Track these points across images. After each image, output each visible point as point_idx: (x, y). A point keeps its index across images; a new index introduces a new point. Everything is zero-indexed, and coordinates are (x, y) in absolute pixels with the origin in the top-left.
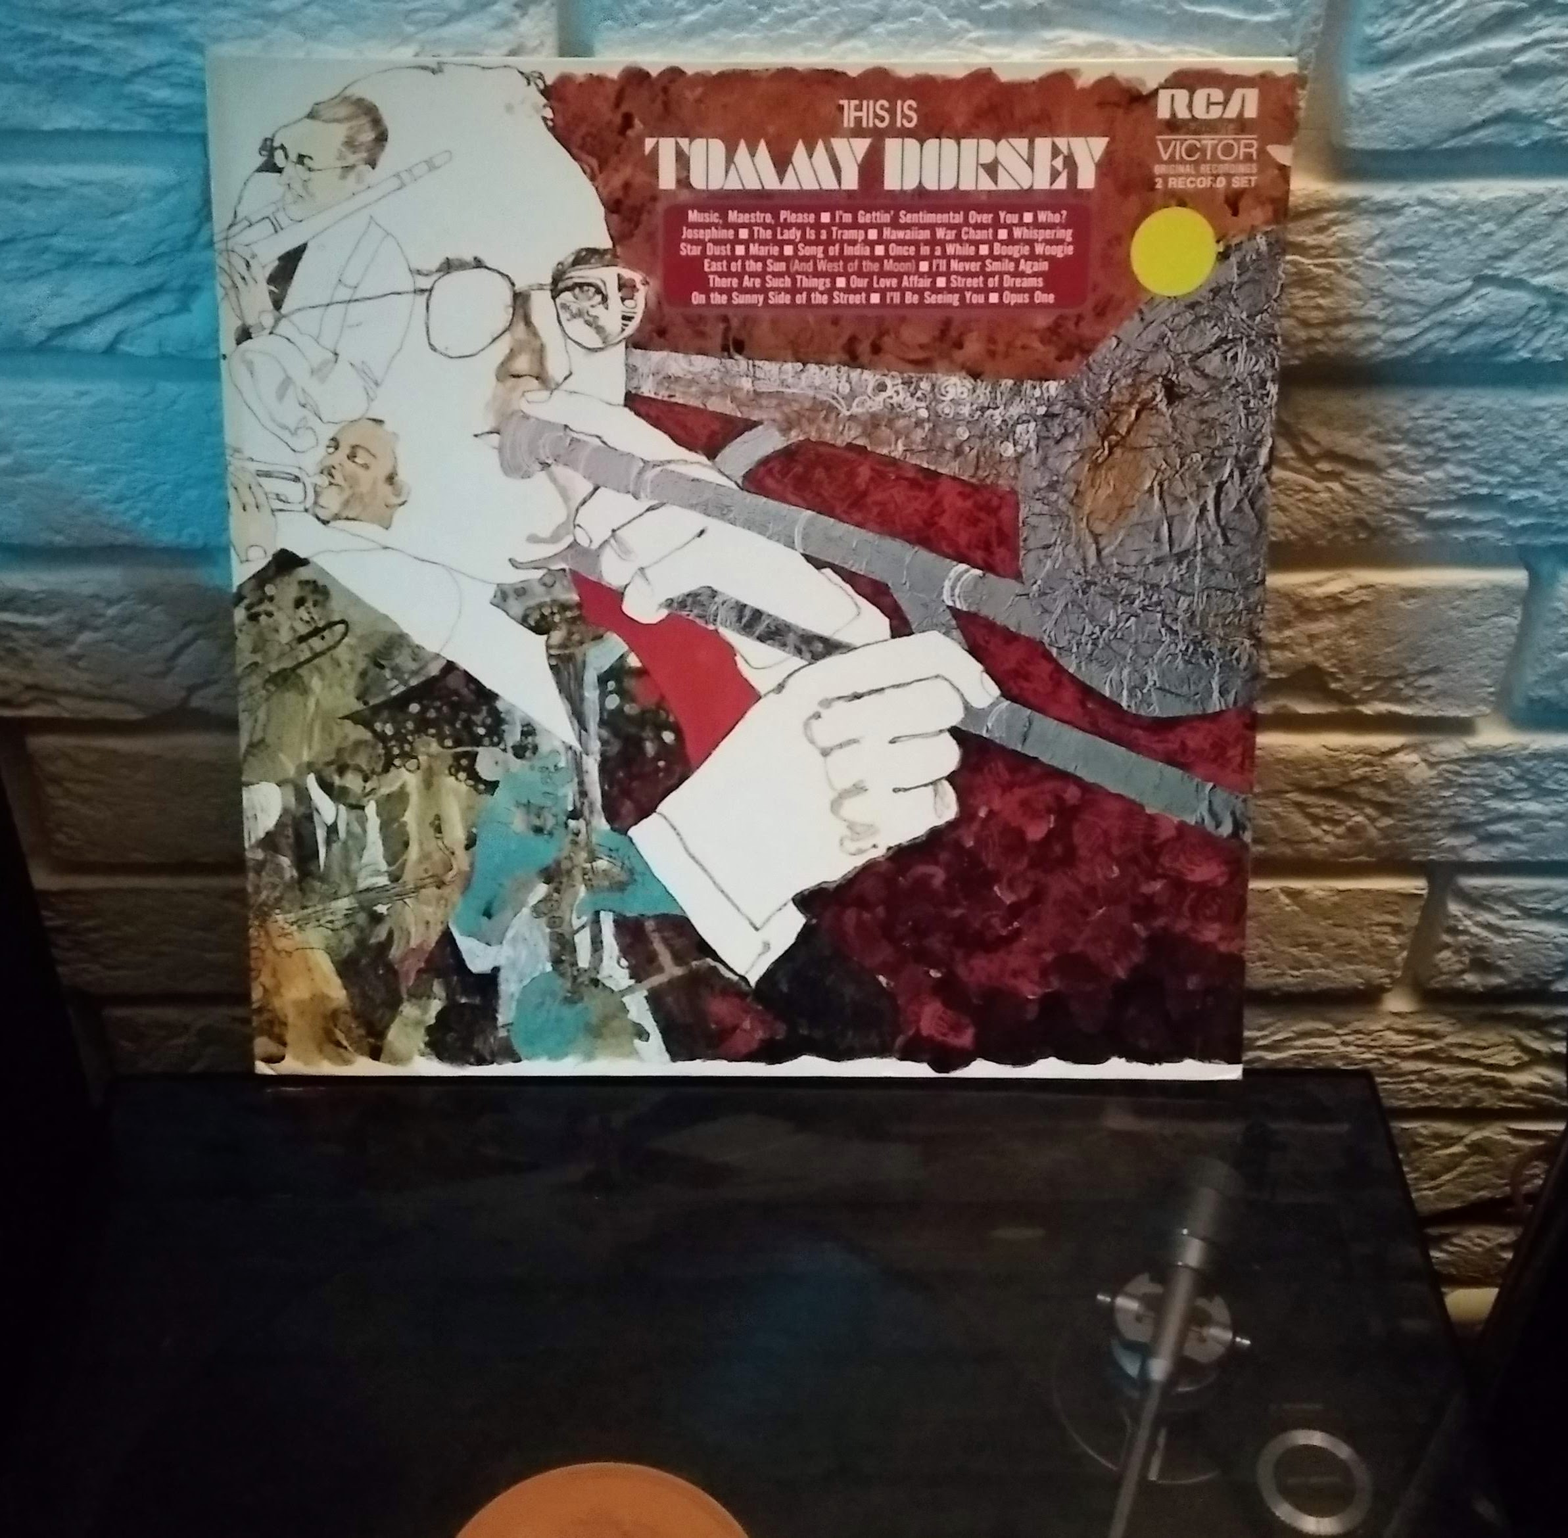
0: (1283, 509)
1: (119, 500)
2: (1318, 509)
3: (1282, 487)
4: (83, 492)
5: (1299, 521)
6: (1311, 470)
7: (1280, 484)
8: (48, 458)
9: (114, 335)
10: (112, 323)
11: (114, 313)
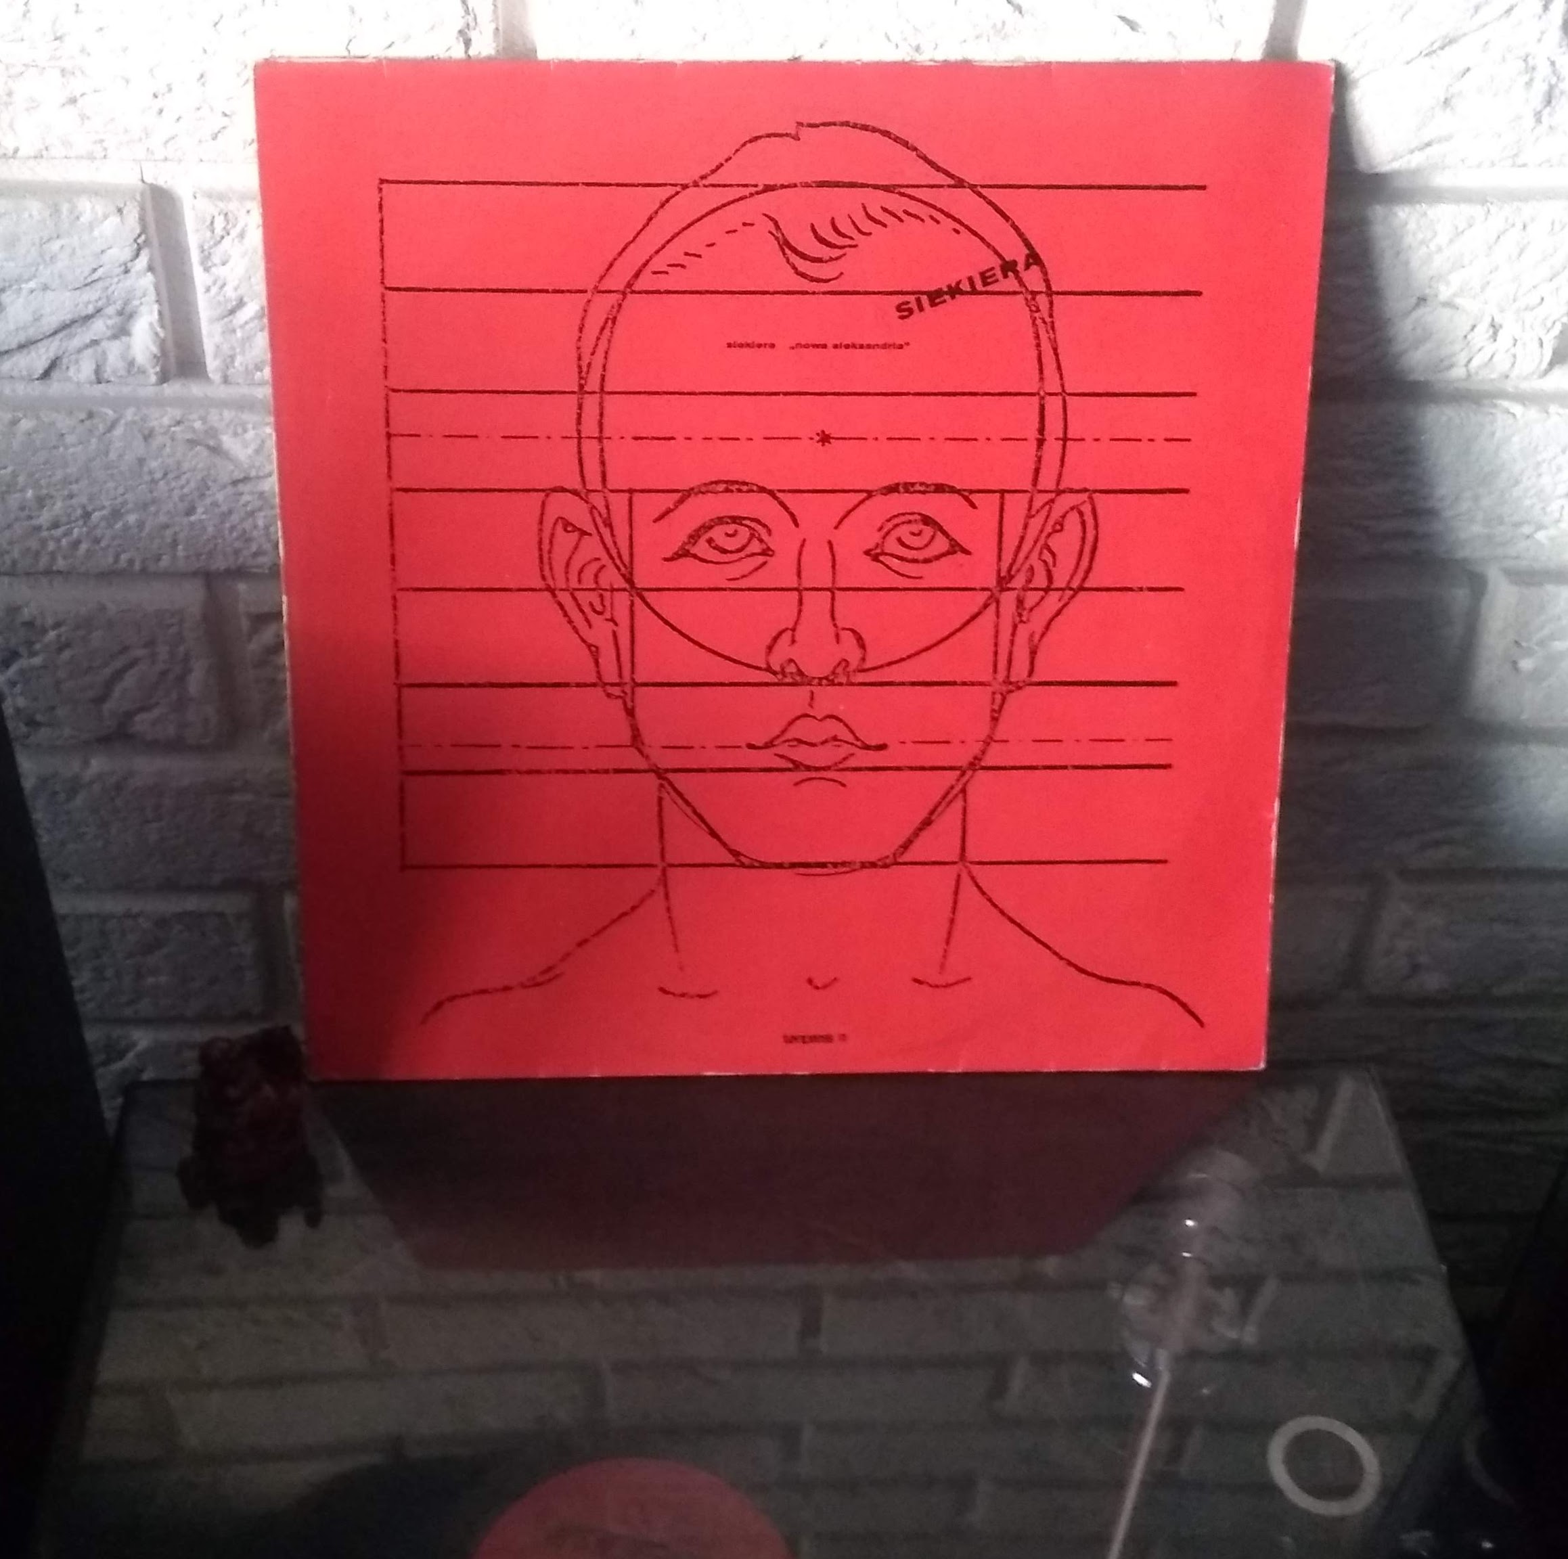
1: (55, 525)
9: (49, 362)
10: (48, 348)
11: (51, 339)
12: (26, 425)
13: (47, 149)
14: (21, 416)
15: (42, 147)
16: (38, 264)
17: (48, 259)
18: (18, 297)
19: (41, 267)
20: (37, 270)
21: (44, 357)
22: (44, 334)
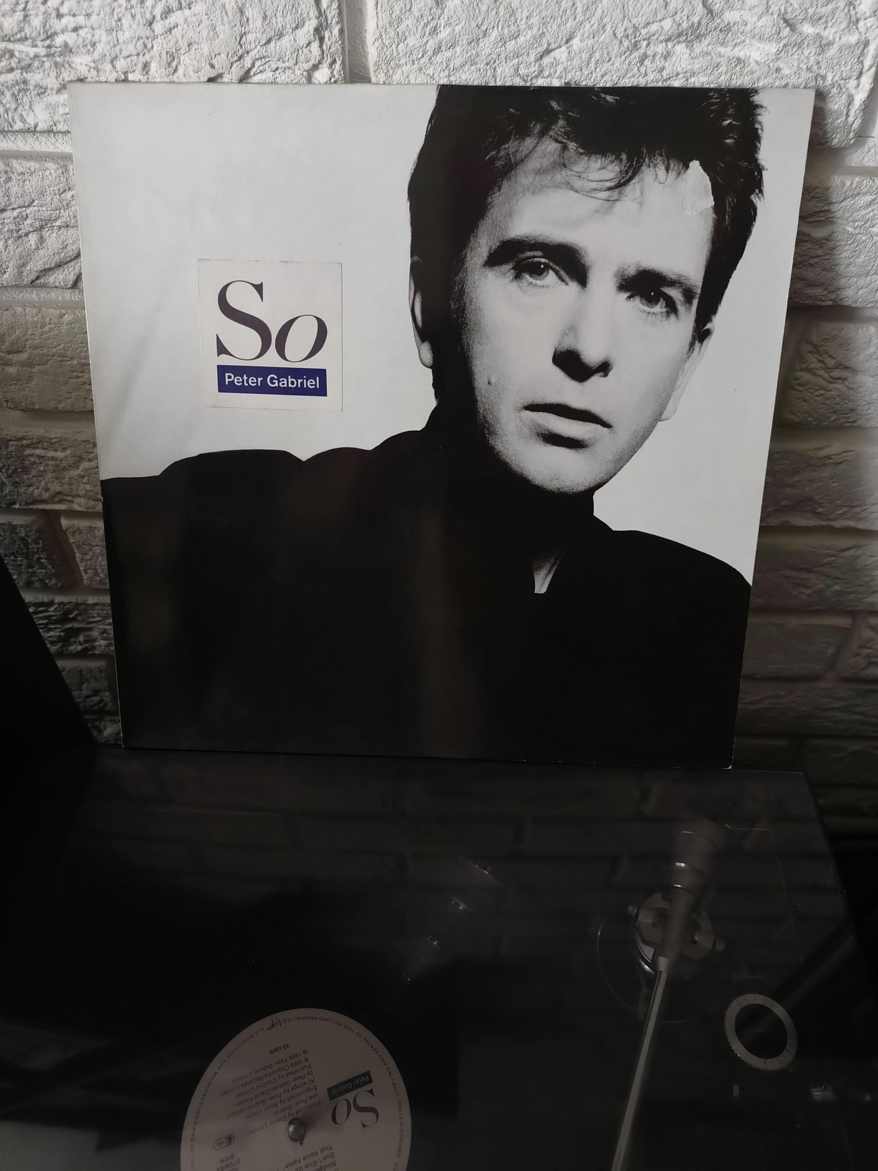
0: (805, 401)
2: (828, 402)
3: (807, 387)
4: (70, 378)
5: (814, 410)
6: (826, 375)
7: (807, 385)
8: (48, 356)
9: (76, 276)
10: (75, 267)
11: (75, 261)
12: (67, 318)
13: (55, 125)
14: (65, 312)
15: (52, 123)
16: (60, 209)
17: (65, 203)
18: (53, 233)
19: (62, 211)
20: (59, 213)
21: (72, 273)
22: (70, 257)
